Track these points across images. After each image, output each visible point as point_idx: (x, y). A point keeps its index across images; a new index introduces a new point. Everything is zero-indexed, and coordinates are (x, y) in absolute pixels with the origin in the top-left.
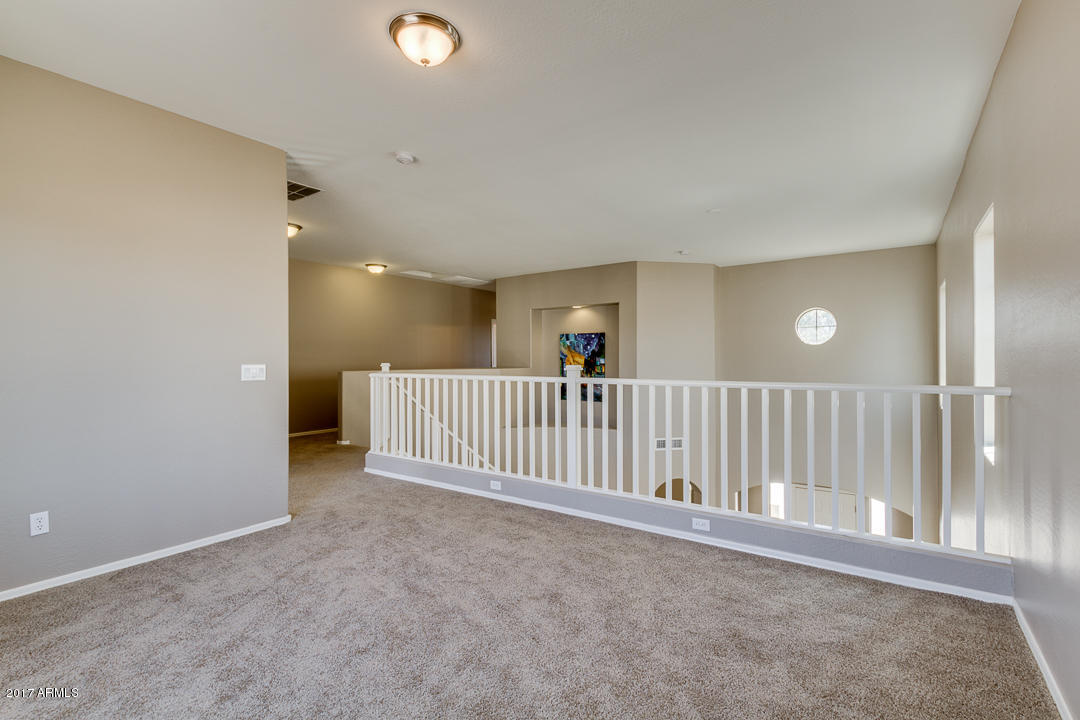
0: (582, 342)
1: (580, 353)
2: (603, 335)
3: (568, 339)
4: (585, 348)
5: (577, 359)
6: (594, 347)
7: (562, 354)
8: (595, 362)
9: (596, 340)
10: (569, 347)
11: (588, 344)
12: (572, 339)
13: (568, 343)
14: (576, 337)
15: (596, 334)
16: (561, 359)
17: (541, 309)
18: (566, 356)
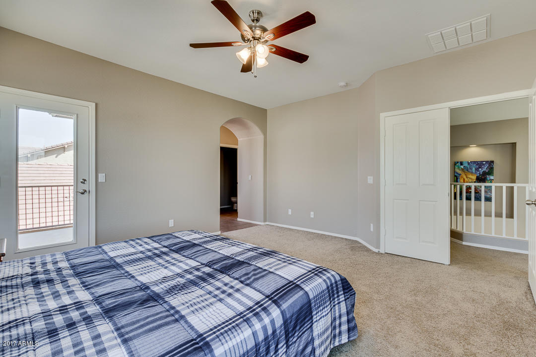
0: (475, 166)
1: (472, 173)
2: (492, 162)
3: (462, 165)
4: (477, 169)
5: (470, 176)
6: (485, 169)
7: (457, 173)
8: (485, 178)
9: (487, 165)
10: (462, 169)
11: (480, 167)
12: (466, 165)
14: (469, 163)
15: (487, 162)
16: (456, 176)
18: (460, 174)
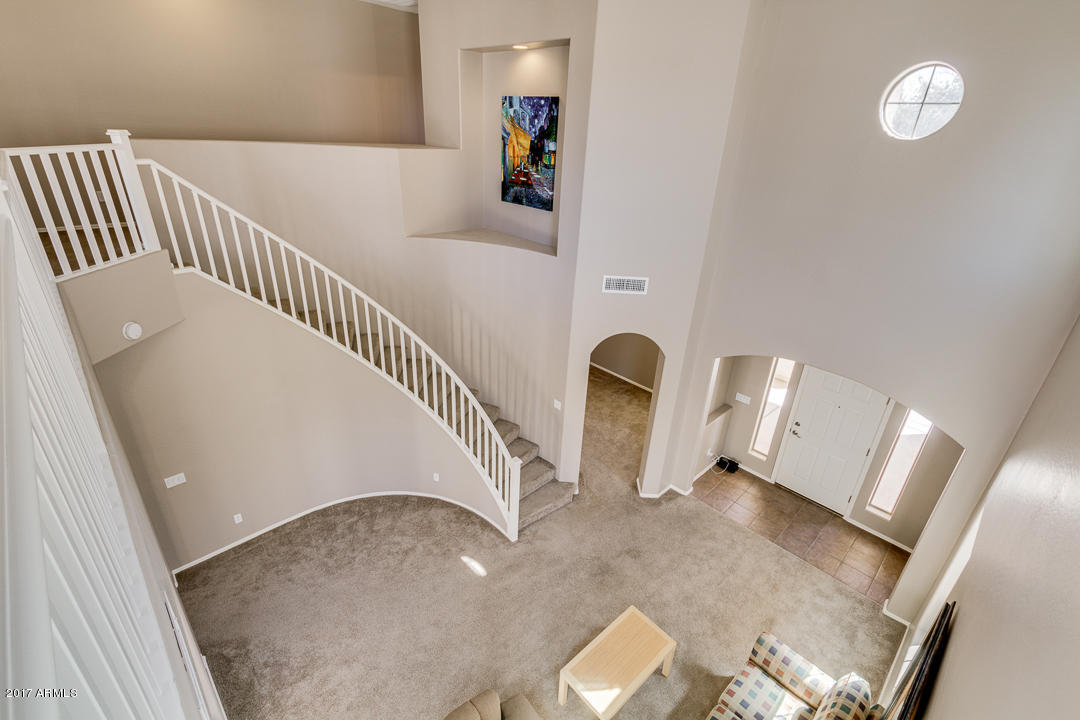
0: (529, 112)
1: (525, 130)
2: (556, 100)
3: (511, 106)
4: (532, 123)
5: (522, 140)
6: (542, 123)
7: (505, 130)
8: (543, 146)
9: (546, 109)
10: (512, 119)
11: (536, 116)
12: (516, 106)
13: (511, 111)
14: (521, 101)
15: (546, 99)
16: (503, 138)
17: (480, 50)
18: (508, 134)
